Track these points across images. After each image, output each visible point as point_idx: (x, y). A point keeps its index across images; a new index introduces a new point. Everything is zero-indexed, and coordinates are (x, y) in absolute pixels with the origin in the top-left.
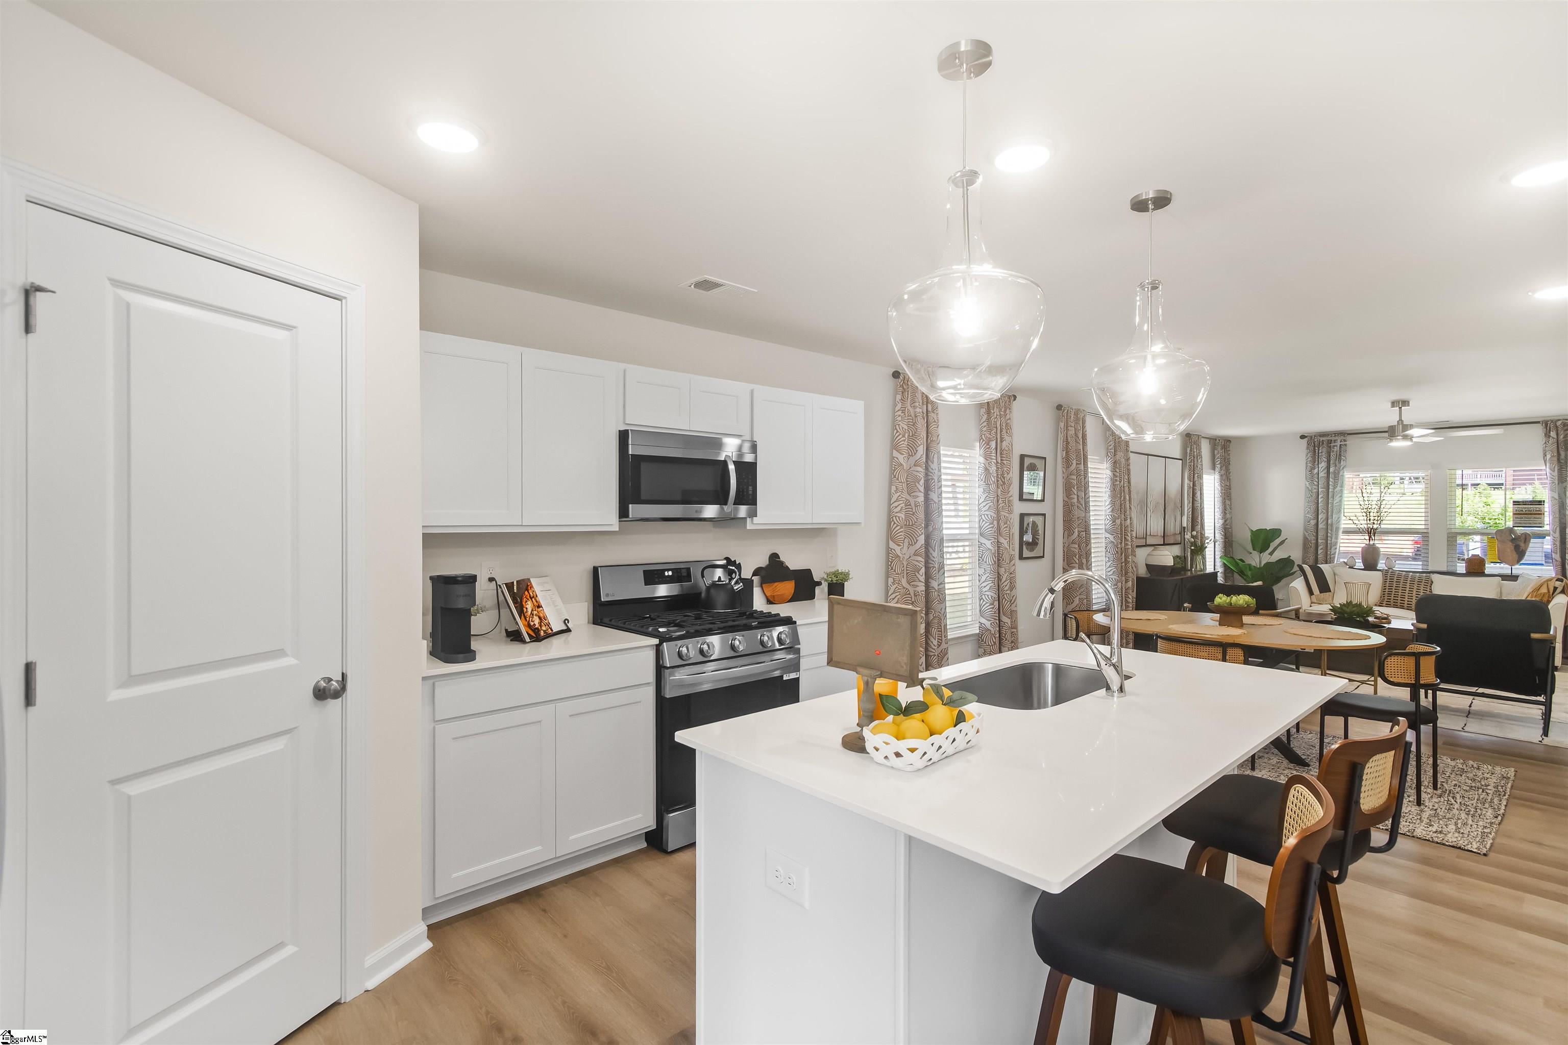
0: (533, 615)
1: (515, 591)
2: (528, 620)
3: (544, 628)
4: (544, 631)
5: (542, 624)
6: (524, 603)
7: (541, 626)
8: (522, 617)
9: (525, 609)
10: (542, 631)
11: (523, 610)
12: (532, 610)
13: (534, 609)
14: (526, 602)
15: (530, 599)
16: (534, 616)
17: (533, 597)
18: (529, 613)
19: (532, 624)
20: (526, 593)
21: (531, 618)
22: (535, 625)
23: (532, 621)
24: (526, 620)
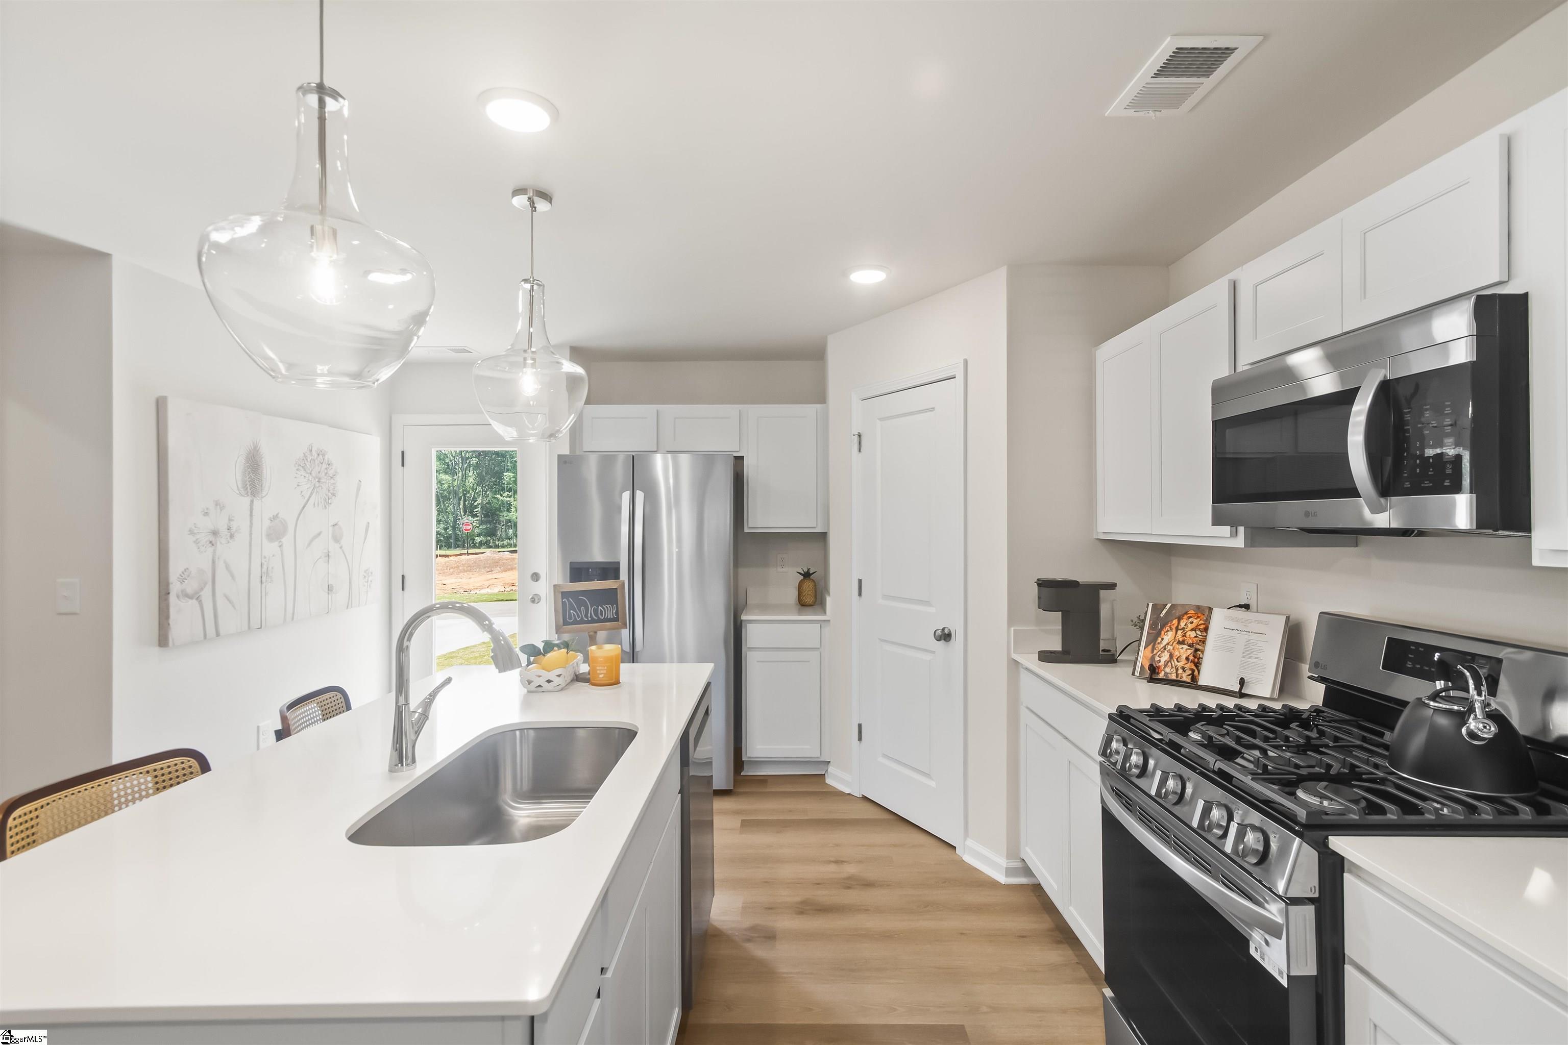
0: (1165, 649)
1: (1162, 615)
2: (1154, 653)
3: (1168, 670)
4: (1165, 673)
5: (1170, 664)
6: (1163, 632)
7: (1165, 666)
8: (1150, 647)
9: (1160, 639)
10: (1163, 673)
11: (1156, 639)
12: (1168, 644)
13: (1171, 643)
14: (1167, 631)
15: (1174, 630)
16: (1166, 651)
17: (1183, 629)
18: (1162, 646)
19: (1157, 658)
20: (1175, 622)
21: (1160, 652)
22: (1160, 661)
23: (1158, 656)
24: (1152, 652)
